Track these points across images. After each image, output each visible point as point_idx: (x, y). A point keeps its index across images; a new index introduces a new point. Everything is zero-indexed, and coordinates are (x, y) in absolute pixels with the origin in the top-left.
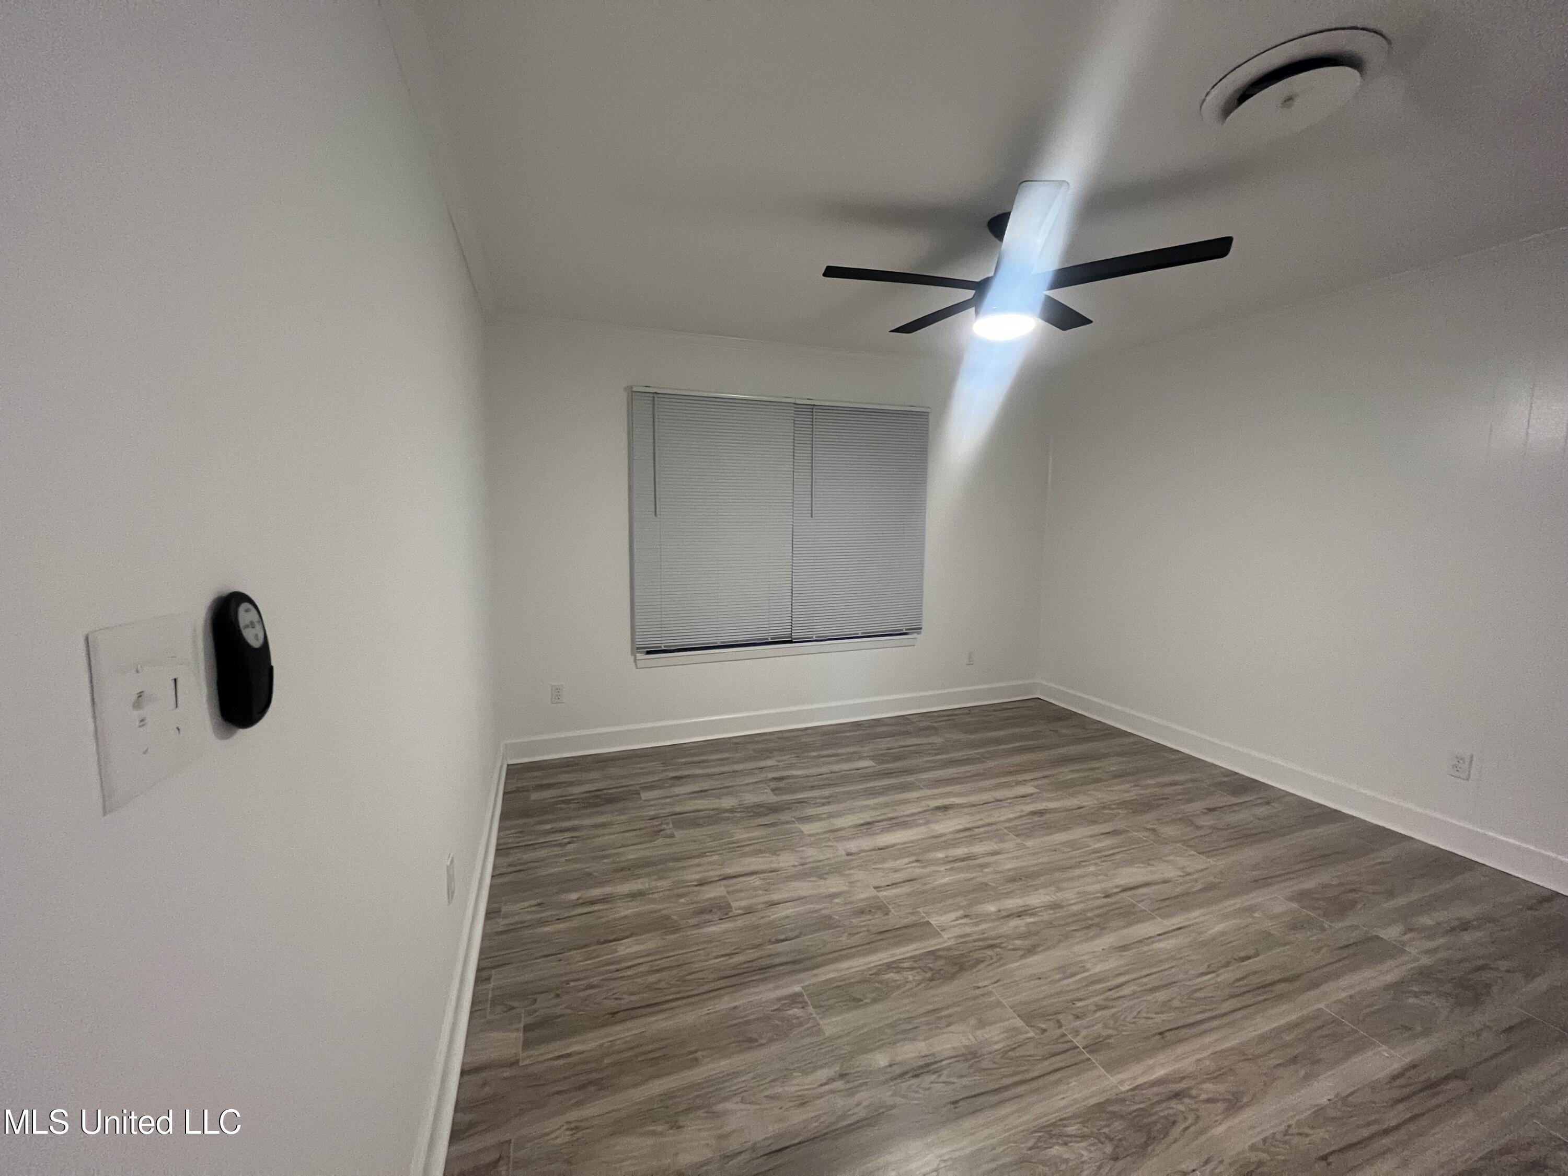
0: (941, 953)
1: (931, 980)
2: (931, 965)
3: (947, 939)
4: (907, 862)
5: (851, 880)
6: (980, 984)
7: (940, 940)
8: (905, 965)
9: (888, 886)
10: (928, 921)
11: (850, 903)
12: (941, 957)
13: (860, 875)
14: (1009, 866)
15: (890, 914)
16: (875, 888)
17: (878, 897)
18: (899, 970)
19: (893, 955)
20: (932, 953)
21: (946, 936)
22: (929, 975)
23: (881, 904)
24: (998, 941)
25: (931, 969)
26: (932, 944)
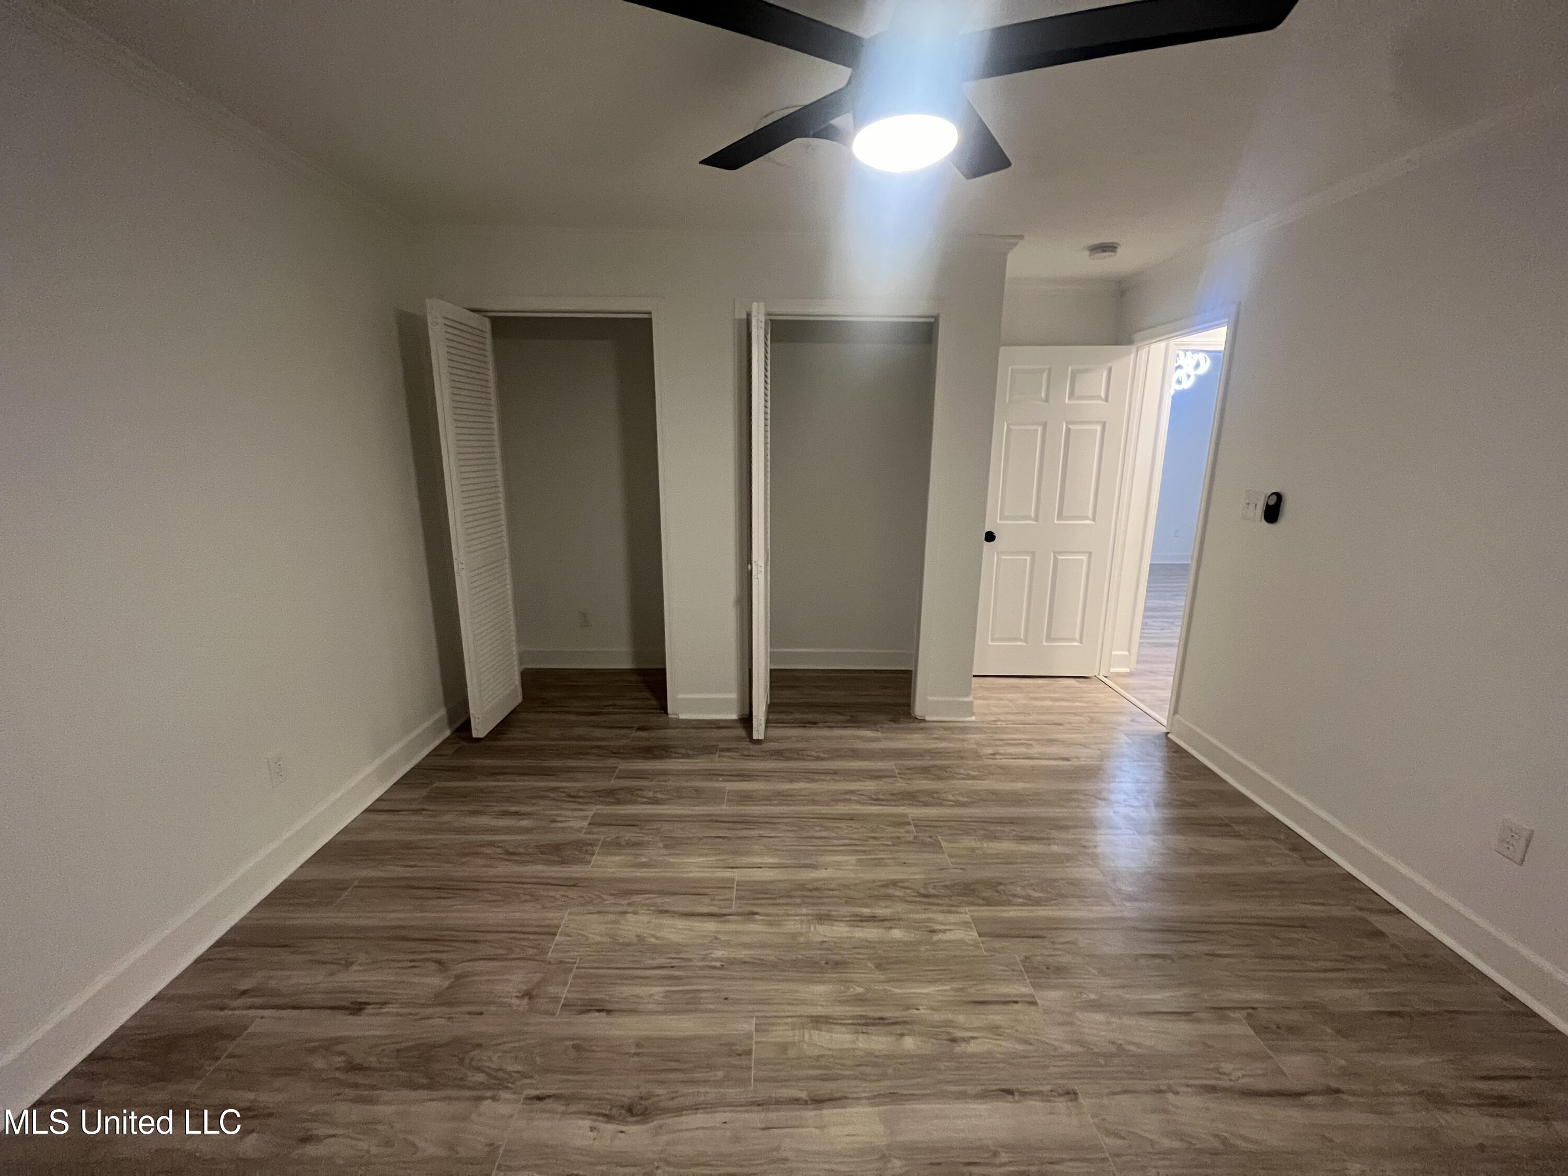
0: (981, 902)
1: (1000, 884)
2: (996, 894)
3: (967, 913)
4: (973, 1042)
5: (1068, 1028)
6: (960, 871)
7: (975, 914)
8: (1021, 900)
9: (1016, 1002)
10: (980, 936)
11: (1071, 987)
12: (983, 899)
13: (1055, 1035)
14: (820, 989)
15: (1022, 957)
16: (1034, 1003)
17: (1035, 986)
18: (1028, 898)
19: (1030, 911)
20: (989, 904)
21: (967, 917)
22: (1002, 887)
23: (1030, 974)
24: (918, 899)
25: (997, 891)
26: (986, 912)
